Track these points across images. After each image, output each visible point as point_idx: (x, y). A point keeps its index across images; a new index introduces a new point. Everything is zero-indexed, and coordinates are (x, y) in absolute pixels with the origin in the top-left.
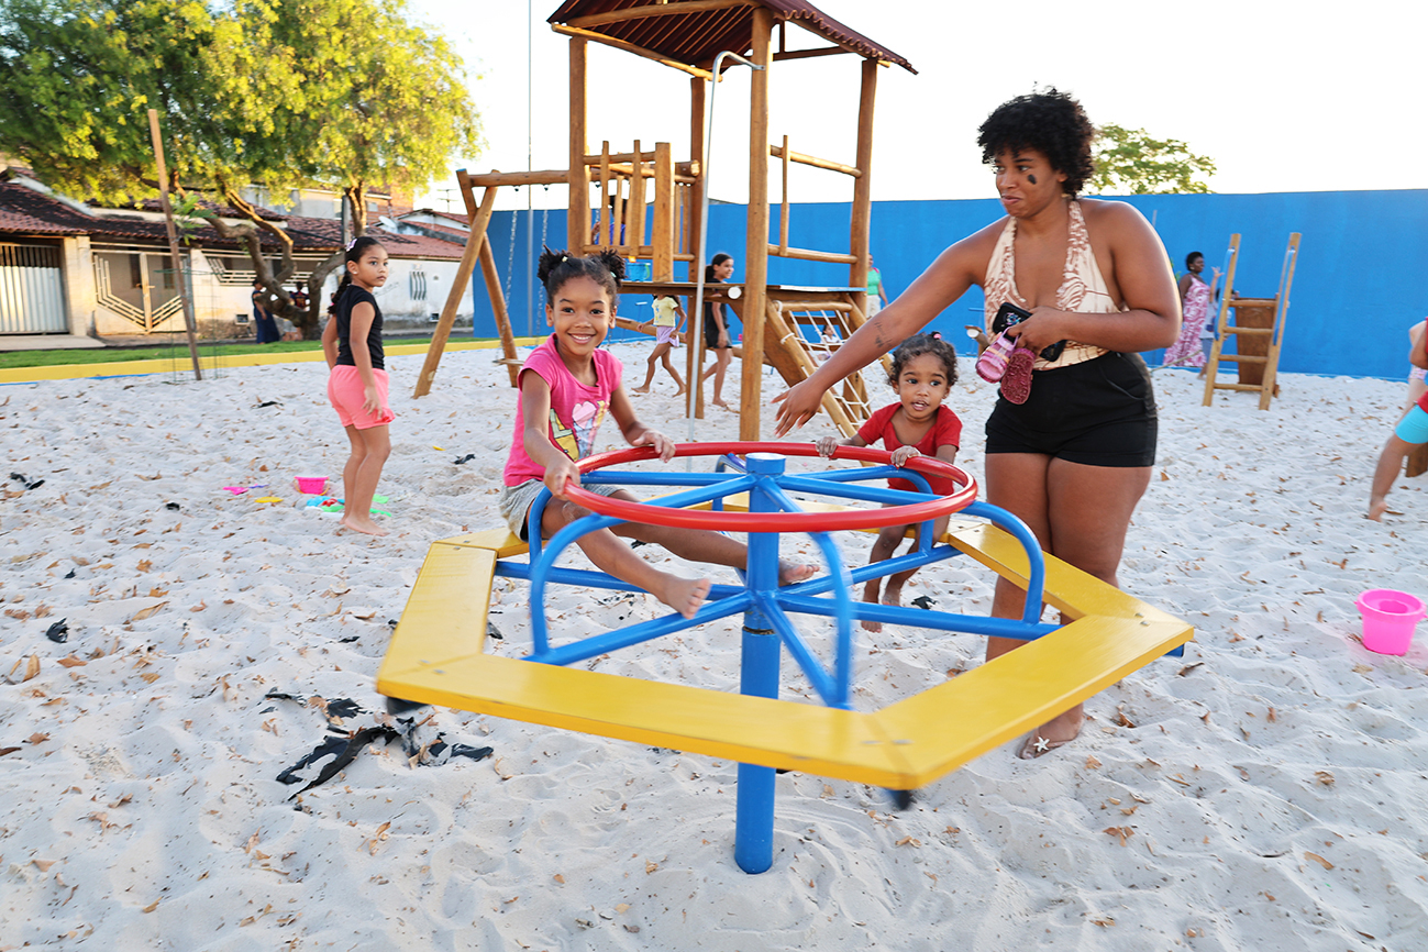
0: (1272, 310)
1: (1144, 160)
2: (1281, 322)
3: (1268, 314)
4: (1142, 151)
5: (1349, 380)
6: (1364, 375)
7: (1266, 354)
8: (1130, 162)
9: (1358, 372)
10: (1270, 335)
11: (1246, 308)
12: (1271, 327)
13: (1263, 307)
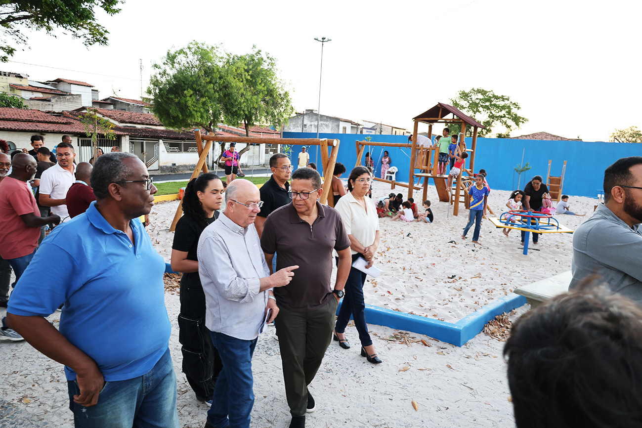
0: (560, 180)
1: (492, 103)
2: (562, 183)
3: (559, 181)
4: (492, 99)
5: (578, 197)
6: (582, 195)
7: (558, 191)
8: (488, 104)
9: (580, 195)
10: (559, 186)
11: (553, 179)
12: (559, 184)
13: (557, 179)
